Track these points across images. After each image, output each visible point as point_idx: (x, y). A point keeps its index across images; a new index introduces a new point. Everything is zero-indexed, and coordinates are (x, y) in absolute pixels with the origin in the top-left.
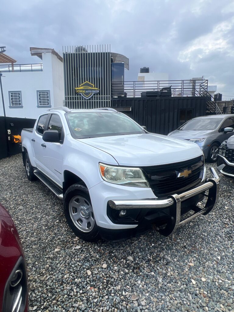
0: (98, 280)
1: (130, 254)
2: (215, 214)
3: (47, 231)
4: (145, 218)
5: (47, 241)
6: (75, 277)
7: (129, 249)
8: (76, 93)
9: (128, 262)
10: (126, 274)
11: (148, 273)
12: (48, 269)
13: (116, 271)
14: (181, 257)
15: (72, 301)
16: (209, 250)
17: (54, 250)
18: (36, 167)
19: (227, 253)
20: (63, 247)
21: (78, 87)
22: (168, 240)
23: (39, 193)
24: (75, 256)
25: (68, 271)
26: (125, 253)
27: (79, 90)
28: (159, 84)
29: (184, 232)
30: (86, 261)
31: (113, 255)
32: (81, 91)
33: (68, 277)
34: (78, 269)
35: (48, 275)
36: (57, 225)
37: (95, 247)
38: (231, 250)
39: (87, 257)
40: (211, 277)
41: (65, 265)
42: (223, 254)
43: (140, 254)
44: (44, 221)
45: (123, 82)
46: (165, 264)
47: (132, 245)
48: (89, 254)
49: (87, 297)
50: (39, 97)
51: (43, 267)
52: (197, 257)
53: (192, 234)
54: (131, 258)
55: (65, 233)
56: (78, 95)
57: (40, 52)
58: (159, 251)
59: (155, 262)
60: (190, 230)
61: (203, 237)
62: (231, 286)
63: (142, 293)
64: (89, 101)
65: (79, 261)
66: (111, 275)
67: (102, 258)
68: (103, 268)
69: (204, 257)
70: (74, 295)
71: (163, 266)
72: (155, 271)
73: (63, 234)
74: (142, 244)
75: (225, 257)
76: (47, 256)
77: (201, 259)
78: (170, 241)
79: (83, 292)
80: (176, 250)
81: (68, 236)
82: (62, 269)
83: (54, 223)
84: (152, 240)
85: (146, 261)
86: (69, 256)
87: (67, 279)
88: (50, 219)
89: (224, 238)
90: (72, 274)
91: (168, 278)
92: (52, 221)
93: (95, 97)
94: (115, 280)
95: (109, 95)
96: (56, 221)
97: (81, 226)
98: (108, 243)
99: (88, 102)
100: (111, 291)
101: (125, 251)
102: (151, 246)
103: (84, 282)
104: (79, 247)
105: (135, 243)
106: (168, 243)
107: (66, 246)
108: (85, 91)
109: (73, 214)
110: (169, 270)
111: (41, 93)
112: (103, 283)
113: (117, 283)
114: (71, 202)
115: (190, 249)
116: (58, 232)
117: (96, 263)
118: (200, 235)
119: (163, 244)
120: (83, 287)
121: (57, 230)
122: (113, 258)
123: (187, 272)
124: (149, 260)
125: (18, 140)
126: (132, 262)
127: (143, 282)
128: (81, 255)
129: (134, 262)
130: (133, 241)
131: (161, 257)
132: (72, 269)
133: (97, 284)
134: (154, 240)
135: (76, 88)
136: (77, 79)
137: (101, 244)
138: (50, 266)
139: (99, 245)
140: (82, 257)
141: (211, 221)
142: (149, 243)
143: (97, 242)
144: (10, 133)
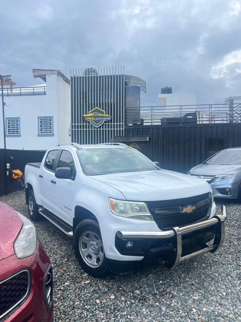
0: (106, 307)
1: (138, 289)
2: (231, 257)
3: (56, 268)
4: (150, 250)
5: (57, 276)
6: (85, 305)
7: (136, 284)
8: (84, 121)
9: (135, 295)
10: (132, 303)
11: (153, 303)
12: (59, 298)
13: (123, 301)
14: (188, 292)
15: (83, 321)
16: (216, 288)
17: (64, 284)
18: (41, 205)
19: (233, 290)
20: (73, 282)
21: (86, 114)
22: (177, 279)
23: (44, 233)
24: (85, 289)
25: (79, 300)
26: (132, 288)
27: (88, 117)
28: (182, 109)
29: (194, 272)
30: (95, 293)
31: (121, 289)
32: (90, 119)
33: (79, 304)
34: (88, 299)
35: (60, 302)
36: (66, 263)
37: (104, 282)
38: (239, 288)
39: (95, 290)
40: (212, 308)
41: (76, 296)
42: (230, 291)
43: (147, 289)
44: (52, 259)
45: (140, 107)
46: (171, 297)
47: (140, 282)
48: (97, 288)
49: (96, 318)
50: (40, 124)
51: (55, 296)
52: (203, 293)
53: (202, 274)
54: (138, 292)
55: (74, 270)
56: (86, 123)
57: (44, 74)
58: (167, 287)
59: (161, 295)
60: (201, 270)
61: (214, 276)
62: (229, 315)
63: (146, 318)
64: (99, 129)
65: (89, 293)
66: (118, 304)
67: (110, 292)
68: (111, 299)
69: (210, 293)
70: (84, 316)
71: (168, 299)
72: (160, 302)
73: (72, 271)
74: (150, 281)
75: (231, 293)
76: (58, 288)
77: (206, 295)
78: (179, 279)
79: (93, 315)
80: (184, 287)
81: (77, 273)
82: (73, 298)
83: (62, 261)
84: (161, 278)
85: (152, 295)
86: (79, 289)
87: (78, 306)
88: (58, 258)
89: (234, 278)
90: (82, 302)
91: (171, 308)
92: (60, 259)
93: (106, 125)
94: (122, 308)
95: (122, 122)
96: (64, 259)
97: (90, 262)
98: (116, 280)
99: (97, 131)
100: (118, 315)
101: (133, 287)
102: (159, 283)
103: (93, 308)
104: (88, 282)
105: (143, 280)
106: (176, 281)
107: (76, 281)
108: (95, 118)
109: (83, 250)
110: (173, 301)
111: (43, 119)
112: (111, 309)
113: (123, 310)
114: (81, 237)
115: (198, 286)
116: (66, 269)
117: (104, 295)
118: (210, 275)
119: (171, 282)
120: (93, 312)
121: (66, 267)
122: (121, 292)
123: (190, 303)
124: (156, 294)
125: (17, 175)
126: (139, 295)
127: (147, 310)
128: (91, 288)
129: (141, 295)
130: (141, 279)
131: (167, 292)
132: (82, 299)
133: (105, 310)
134: (162, 278)
135: (85, 115)
136: (86, 105)
137: (109, 280)
138: (61, 296)
139: (107, 281)
140: (91, 290)
141: (225, 263)
142: (157, 280)
143: (106, 278)
144: (9, 168)
